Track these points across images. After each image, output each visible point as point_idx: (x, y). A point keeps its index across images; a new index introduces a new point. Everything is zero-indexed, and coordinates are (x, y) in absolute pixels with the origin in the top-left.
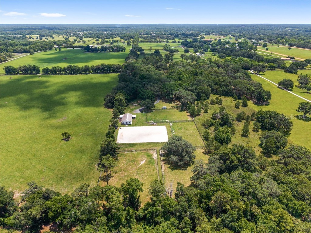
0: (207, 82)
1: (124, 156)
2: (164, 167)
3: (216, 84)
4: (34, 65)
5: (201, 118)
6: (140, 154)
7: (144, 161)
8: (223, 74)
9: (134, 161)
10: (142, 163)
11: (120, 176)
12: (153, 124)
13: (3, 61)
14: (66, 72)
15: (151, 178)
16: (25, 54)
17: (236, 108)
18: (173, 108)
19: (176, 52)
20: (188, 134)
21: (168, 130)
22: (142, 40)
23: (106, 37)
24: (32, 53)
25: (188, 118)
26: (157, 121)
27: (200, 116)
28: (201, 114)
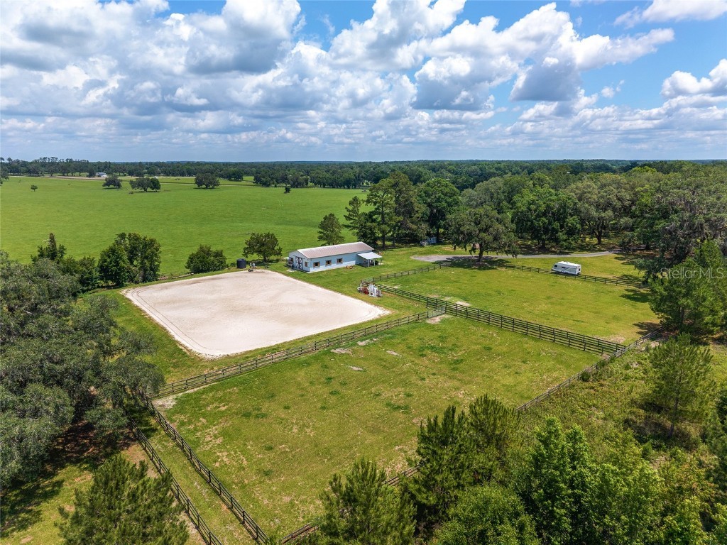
12: (366, 292)
25: (610, 332)
26: (414, 291)
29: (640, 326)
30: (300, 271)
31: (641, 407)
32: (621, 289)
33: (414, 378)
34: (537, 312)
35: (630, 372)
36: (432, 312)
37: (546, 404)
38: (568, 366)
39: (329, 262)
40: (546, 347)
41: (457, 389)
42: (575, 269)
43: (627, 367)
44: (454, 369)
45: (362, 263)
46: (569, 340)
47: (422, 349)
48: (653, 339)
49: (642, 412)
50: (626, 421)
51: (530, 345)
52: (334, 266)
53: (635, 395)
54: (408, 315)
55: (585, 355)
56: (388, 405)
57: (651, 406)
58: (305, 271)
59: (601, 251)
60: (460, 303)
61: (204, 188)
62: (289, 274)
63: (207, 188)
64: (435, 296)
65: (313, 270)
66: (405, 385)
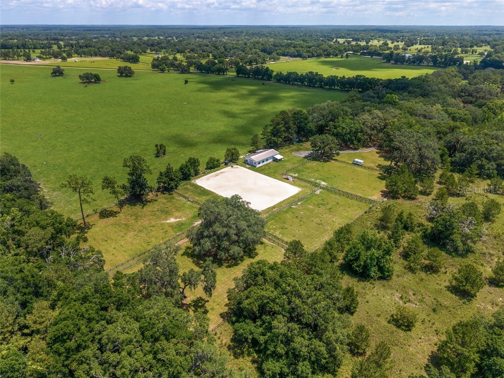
1: (170, 202)
2: (183, 243)
4: (267, 68)
5: (408, 205)
6: (191, 208)
7: (178, 220)
9: (167, 213)
10: (172, 220)
11: (121, 220)
12: (288, 179)
13: (259, 64)
15: (142, 246)
16: (298, 58)
18: (378, 169)
20: (316, 220)
21: (293, 197)
24: (304, 58)
25: (373, 195)
26: (304, 177)
27: (412, 202)
28: (421, 198)
29: (382, 191)
30: (252, 166)
31: (379, 220)
32: (377, 173)
33: (320, 215)
34: (350, 187)
35: (377, 210)
36: (316, 189)
37: (357, 221)
38: (361, 209)
39: (263, 162)
40: (355, 202)
41: (333, 218)
42: (361, 163)
43: (377, 208)
44: (330, 211)
45: (275, 160)
46: (361, 199)
47: (318, 205)
48: (385, 197)
49: (379, 222)
50: (376, 224)
51: (350, 201)
52: (265, 163)
53: (378, 217)
54: (308, 191)
55: (366, 204)
56: (317, 223)
57: (382, 220)
58: (255, 167)
59: (370, 147)
60: (323, 183)
61: (124, 76)
62: (249, 168)
63: (127, 76)
64: (313, 180)
65: (258, 166)
66: (319, 217)
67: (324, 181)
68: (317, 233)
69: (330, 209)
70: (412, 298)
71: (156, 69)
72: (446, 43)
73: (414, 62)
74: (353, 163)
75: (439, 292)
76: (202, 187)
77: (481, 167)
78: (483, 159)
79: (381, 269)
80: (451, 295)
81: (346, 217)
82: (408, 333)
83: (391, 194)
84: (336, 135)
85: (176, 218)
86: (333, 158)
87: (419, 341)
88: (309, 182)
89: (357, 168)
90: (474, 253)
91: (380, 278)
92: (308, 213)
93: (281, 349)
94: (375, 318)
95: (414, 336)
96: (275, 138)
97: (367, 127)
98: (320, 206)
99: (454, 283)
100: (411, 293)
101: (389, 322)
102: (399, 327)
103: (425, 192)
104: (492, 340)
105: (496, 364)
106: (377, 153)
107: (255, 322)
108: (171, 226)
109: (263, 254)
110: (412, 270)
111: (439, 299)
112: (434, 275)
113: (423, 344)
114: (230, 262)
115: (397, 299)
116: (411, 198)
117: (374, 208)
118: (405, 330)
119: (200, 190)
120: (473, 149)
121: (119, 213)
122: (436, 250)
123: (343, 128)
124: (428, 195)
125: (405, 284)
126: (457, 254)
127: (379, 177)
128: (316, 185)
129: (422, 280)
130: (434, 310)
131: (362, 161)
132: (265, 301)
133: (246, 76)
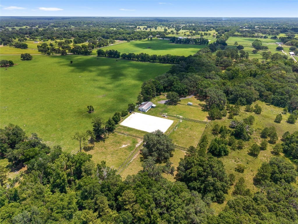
0: (258, 85)
1: (116, 137)
2: (137, 156)
3: (269, 89)
4: (116, 51)
5: (220, 122)
6: (129, 138)
7: (127, 145)
8: (291, 80)
9: (119, 143)
10: (124, 146)
11: (98, 151)
12: (164, 117)
13: (105, 46)
14: (138, 59)
15: (118, 161)
16: (124, 41)
17: (276, 121)
18: (200, 106)
19: (264, 49)
20: (188, 135)
21: (172, 125)
22: (239, 34)
23: (202, 29)
24: (128, 41)
25: (204, 120)
26: (171, 114)
27: (221, 120)
28: (223, 118)
29: (207, 117)
30: (143, 112)
32: (200, 108)
34: (193, 117)
35: (209, 126)
36: (179, 120)
37: (204, 133)
38: (203, 127)
40: (199, 124)
44: (191, 130)
45: (153, 107)
46: (200, 122)
48: (209, 120)
49: (213, 131)
50: (212, 133)
51: (196, 124)
52: (149, 109)
53: (211, 129)
54: (177, 121)
55: (204, 124)
58: (145, 112)
59: (191, 95)
60: (181, 116)
61: (26, 60)
62: (143, 113)
63: (28, 59)
64: (175, 115)
65: (146, 111)
66: (188, 133)
67: (181, 115)
68: (191, 140)
69: (191, 128)
70: (239, 160)
71: (44, 53)
72: (195, 29)
73: (186, 42)
74: (188, 105)
75: (246, 156)
76: (127, 127)
77: (241, 101)
78: (241, 97)
79: (225, 151)
80: (250, 156)
81: (199, 131)
82: (243, 173)
83: (211, 118)
84: (176, 91)
85: (125, 144)
86: (178, 103)
87: (248, 175)
88: (174, 117)
89: (191, 107)
90: (251, 138)
91: (225, 155)
92: (183, 132)
93: (212, 188)
94: (230, 171)
95: (245, 174)
96: (149, 96)
97: (189, 86)
98: (186, 128)
99: (250, 151)
100: (237, 159)
101: (235, 171)
102: (239, 172)
103: (224, 115)
104: (273, 169)
105: (276, 176)
106: (195, 98)
107: (196, 181)
108: (125, 148)
109: (175, 154)
110: (234, 150)
111: (247, 159)
112: (241, 150)
113: (249, 176)
114: (164, 160)
115: (234, 162)
116: (220, 119)
117: (207, 126)
118: (242, 173)
119: (127, 128)
120: (236, 93)
121: (94, 147)
122: (241, 140)
123: (179, 88)
124: (225, 116)
125: (234, 156)
126: (246, 140)
127: (202, 110)
128: (179, 118)
129: (238, 153)
130: (248, 163)
131: (192, 103)
132: (200, 172)
133: (104, 55)
